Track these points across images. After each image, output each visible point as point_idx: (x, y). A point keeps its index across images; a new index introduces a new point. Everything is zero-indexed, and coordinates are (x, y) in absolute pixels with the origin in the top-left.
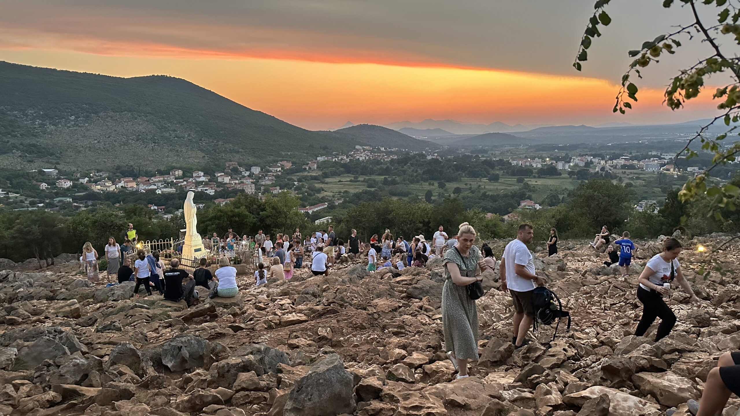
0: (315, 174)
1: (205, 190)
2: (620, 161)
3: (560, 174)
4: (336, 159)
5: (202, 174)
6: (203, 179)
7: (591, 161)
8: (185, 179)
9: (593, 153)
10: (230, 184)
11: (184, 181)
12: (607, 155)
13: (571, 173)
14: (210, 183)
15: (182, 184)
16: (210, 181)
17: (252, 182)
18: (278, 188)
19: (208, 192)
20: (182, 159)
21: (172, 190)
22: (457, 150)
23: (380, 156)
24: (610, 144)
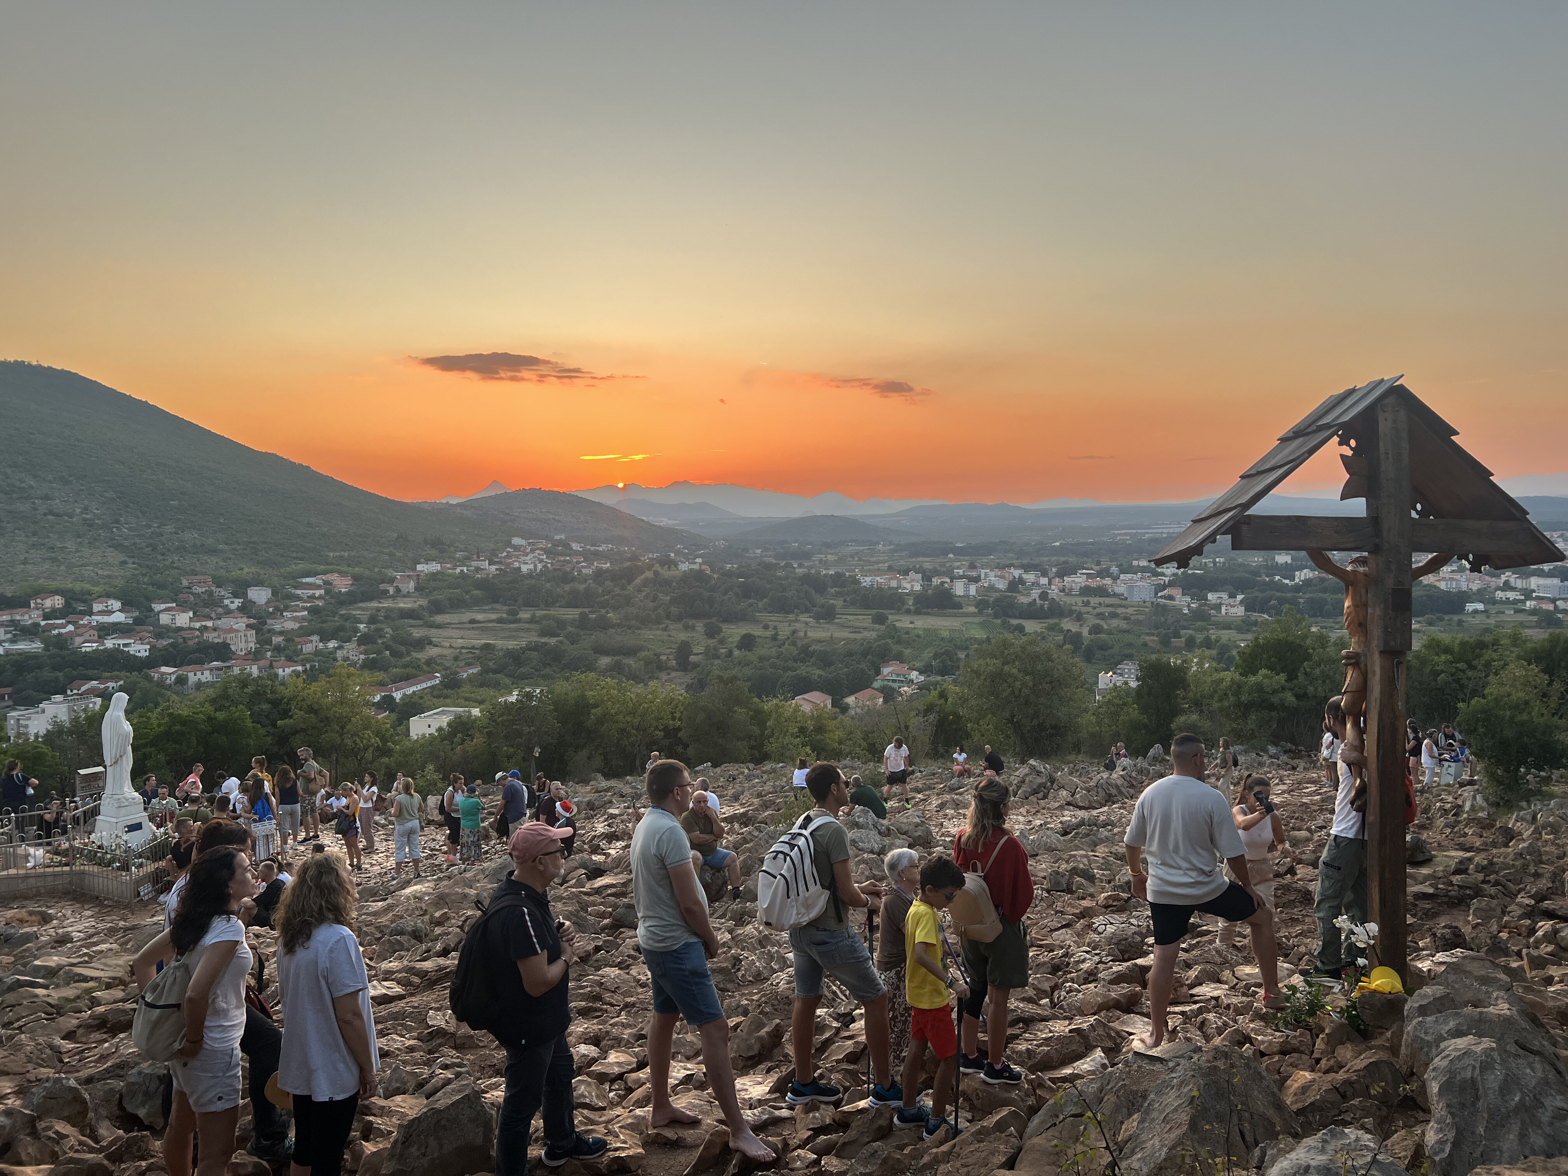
0: (409, 606)
1: (125, 645)
2: (1077, 580)
3: (959, 606)
4: (465, 569)
5: (116, 605)
6: (119, 617)
7: (1020, 578)
8: (71, 617)
9: (1024, 562)
10: (190, 629)
11: (69, 622)
12: (1051, 566)
13: (981, 605)
14: (138, 628)
15: (63, 631)
16: (138, 622)
17: (248, 626)
18: (315, 638)
19: (132, 650)
20: (63, 567)
21: (35, 646)
22: (746, 550)
23: (569, 562)
24: (1058, 544)
